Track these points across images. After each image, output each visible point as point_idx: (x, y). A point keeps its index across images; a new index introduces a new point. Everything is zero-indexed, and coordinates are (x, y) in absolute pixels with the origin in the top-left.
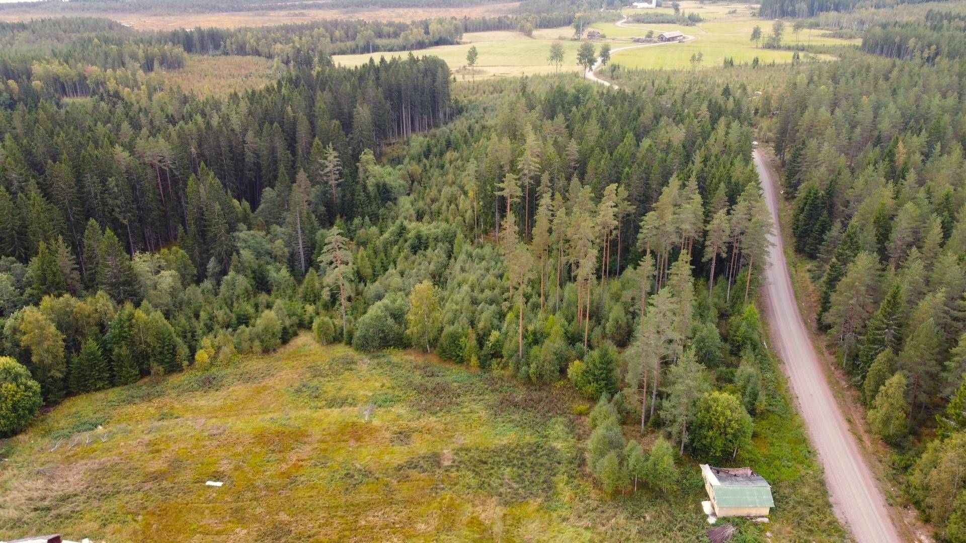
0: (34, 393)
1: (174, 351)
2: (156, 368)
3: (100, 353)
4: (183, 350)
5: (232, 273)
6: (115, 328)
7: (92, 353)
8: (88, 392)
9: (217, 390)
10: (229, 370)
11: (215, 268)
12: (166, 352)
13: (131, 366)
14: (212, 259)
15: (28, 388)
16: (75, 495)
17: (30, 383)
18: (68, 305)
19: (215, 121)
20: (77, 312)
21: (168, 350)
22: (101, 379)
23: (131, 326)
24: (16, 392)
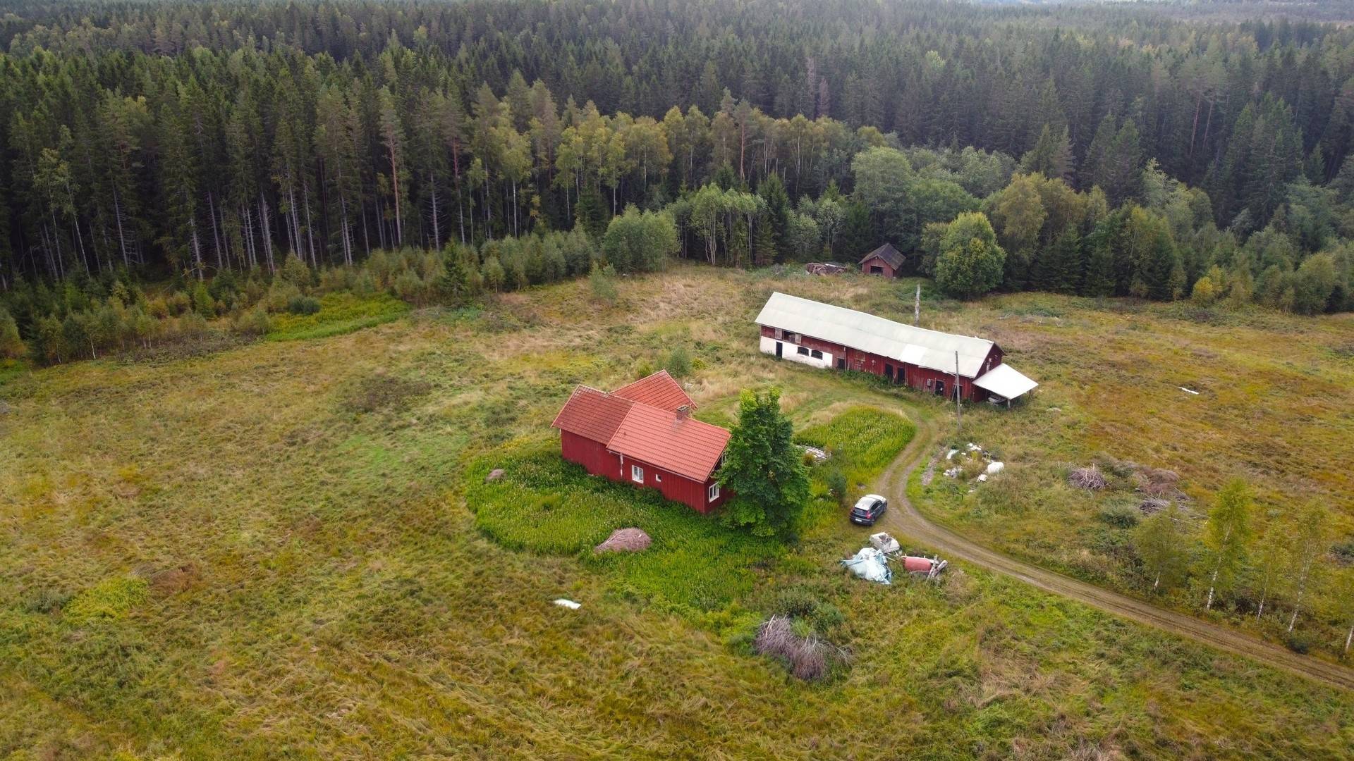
0: (999, 260)
1: (1168, 271)
2: (1138, 286)
3: (1078, 247)
4: (1180, 276)
5: (1269, 229)
6: (1103, 228)
7: (1070, 244)
8: (1049, 291)
9: (1214, 326)
10: (1236, 314)
11: (1244, 223)
12: (1157, 268)
13: (1108, 277)
14: (1245, 211)
15: (994, 253)
16: (1019, 352)
17: (998, 248)
18: (1056, 189)
19: (1300, 57)
20: (1063, 200)
21: (1161, 268)
22: (1067, 280)
23: (1124, 226)
24: (982, 251)
